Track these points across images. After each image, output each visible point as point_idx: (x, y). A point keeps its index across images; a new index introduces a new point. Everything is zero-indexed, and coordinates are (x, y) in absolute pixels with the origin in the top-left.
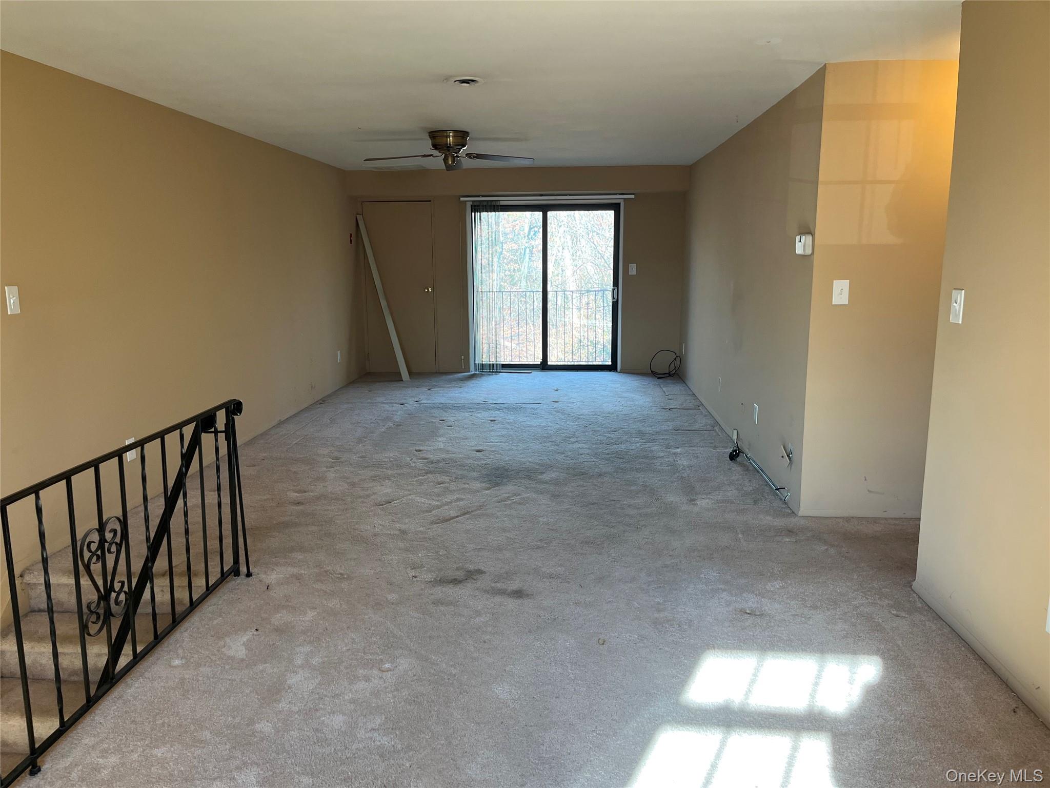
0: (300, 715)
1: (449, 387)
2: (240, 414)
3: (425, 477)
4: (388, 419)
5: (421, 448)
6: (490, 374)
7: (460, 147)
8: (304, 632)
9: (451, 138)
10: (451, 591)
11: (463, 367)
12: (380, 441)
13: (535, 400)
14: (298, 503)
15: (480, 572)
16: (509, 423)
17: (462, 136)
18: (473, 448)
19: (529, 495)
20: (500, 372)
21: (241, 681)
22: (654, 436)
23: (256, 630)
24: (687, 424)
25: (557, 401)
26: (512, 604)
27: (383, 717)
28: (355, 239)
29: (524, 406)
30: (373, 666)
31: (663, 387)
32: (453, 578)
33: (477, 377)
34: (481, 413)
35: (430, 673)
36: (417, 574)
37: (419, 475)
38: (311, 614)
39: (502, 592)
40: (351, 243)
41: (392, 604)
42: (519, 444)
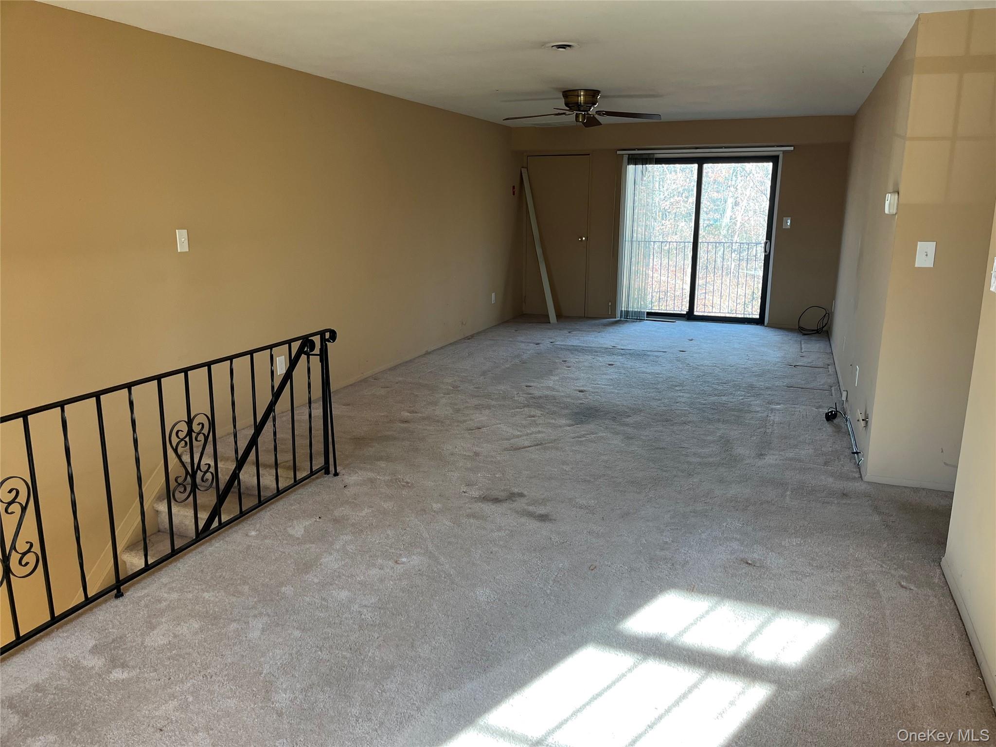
0: (317, 586)
1: (588, 331)
2: (333, 342)
3: (522, 410)
4: (518, 356)
5: (532, 384)
6: (634, 321)
7: (590, 105)
8: (353, 525)
9: (582, 97)
10: (488, 508)
11: (609, 313)
12: (501, 375)
13: (663, 348)
14: (406, 422)
15: (521, 495)
16: (624, 368)
17: (592, 95)
18: (578, 388)
19: (605, 434)
20: (644, 320)
21: (289, 554)
22: (761, 391)
23: (320, 518)
24: (803, 382)
25: (684, 350)
26: (533, 524)
27: (378, 598)
28: (518, 191)
29: (649, 353)
30: (392, 558)
31: (804, 343)
32: (496, 497)
33: (620, 324)
34: (604, 357)
35: (433, 570)
36: (467, 491)
37: (517, 408)
38: (366, 511)
39: (531, 515)
40: (514, 194)
41: (434, 512)
42: (623, 388)
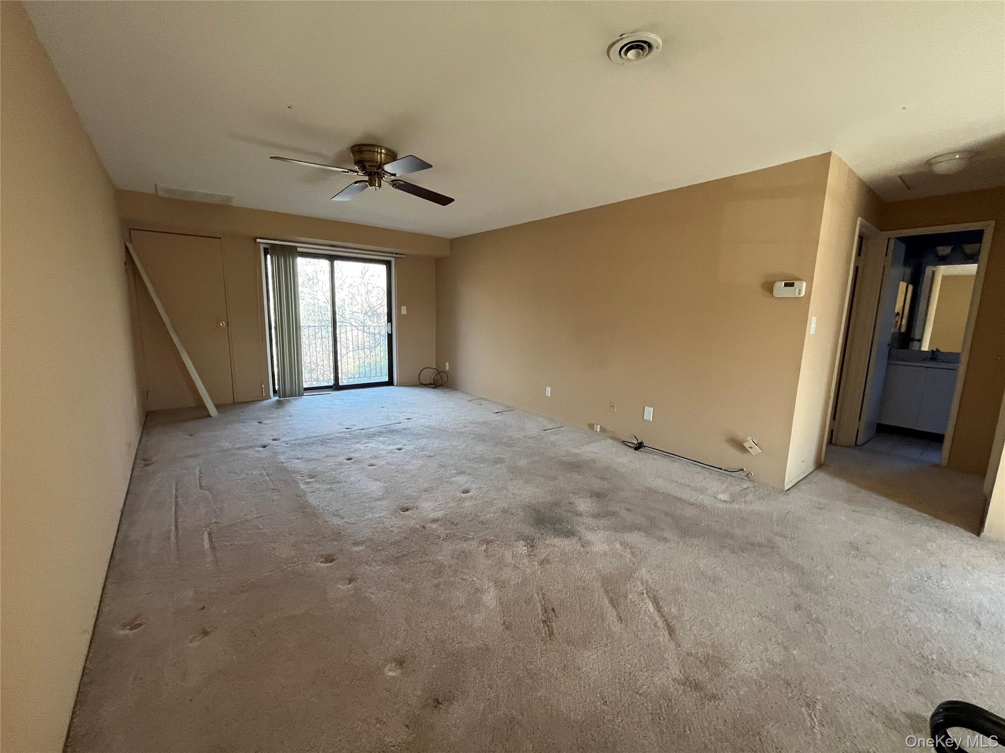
11: (264, 395)
13: (389, 420)
25: (408, 418)
29: (391, 428)
